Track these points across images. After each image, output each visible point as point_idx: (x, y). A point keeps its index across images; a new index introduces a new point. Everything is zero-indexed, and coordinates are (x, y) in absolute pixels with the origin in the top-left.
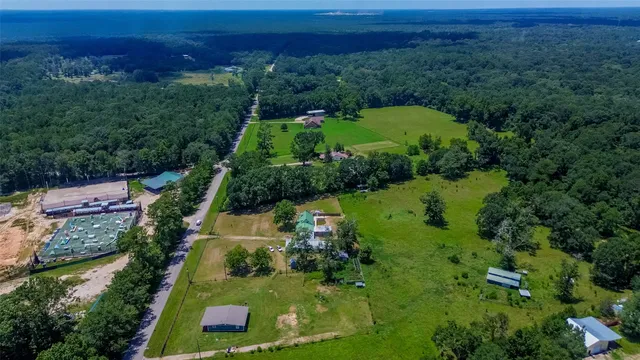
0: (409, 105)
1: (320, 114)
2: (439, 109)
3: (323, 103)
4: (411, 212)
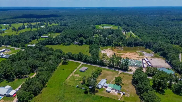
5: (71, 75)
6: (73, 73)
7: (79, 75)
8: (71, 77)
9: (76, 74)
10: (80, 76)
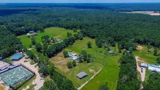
0: (51, 27)
1: (33, 32)
2: (59, 27)
3: (33, 29)
4: (84, 47)
5: (97, 73)
6: (95, 75)
7: (90, 71)
8: (98, 71)
9: (92, 73)
10: (89, 69)
